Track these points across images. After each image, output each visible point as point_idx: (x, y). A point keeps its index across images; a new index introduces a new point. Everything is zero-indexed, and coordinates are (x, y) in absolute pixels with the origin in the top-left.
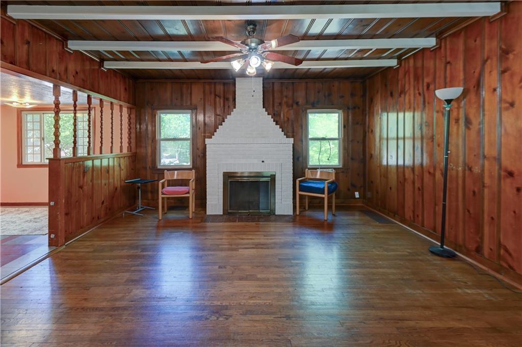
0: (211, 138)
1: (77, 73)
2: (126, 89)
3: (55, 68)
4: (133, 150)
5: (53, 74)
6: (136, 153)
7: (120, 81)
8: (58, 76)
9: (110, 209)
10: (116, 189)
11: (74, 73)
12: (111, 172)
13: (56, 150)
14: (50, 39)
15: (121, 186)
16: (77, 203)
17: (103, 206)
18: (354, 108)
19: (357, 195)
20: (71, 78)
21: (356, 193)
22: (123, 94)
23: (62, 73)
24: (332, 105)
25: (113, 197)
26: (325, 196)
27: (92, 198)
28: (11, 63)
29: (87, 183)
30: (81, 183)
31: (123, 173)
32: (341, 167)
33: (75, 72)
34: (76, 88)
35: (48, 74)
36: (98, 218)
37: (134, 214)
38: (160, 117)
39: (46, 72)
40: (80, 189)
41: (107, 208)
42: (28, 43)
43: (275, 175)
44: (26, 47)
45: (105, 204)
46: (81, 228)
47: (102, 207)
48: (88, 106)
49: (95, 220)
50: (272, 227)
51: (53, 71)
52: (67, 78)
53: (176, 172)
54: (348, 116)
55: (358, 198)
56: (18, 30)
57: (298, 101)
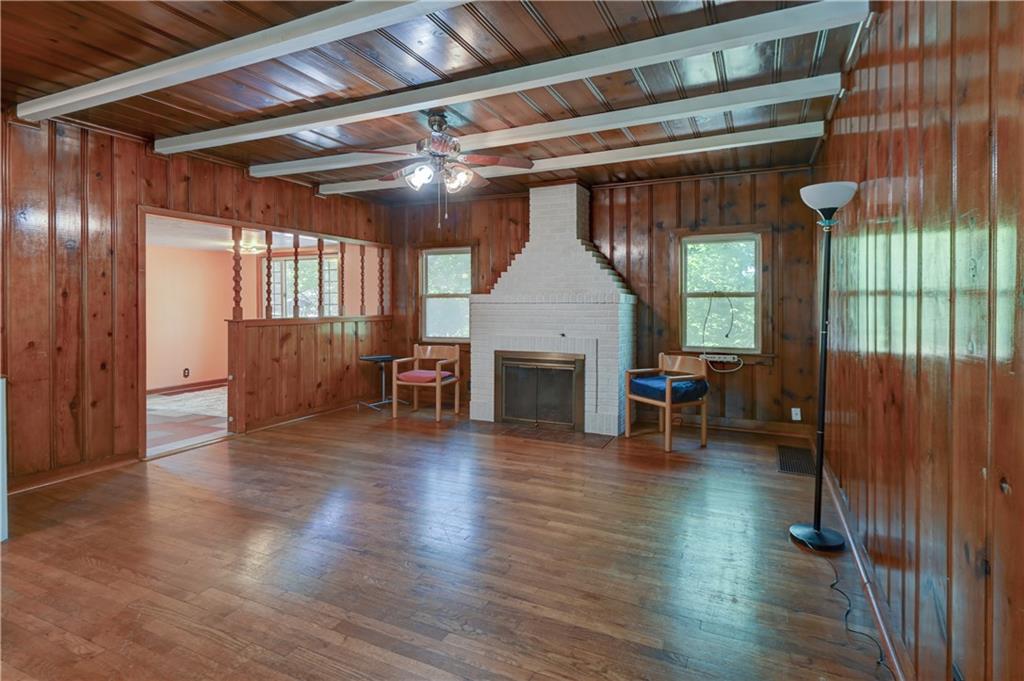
0: (489, 293)
1: (268, 207)
2: (369, 221)
3: (229, 206)
4: (386, 312)
5: (227, 213)
6: (392, 316)
7: (356, 210)
8: (236, 215)
9: (334, 396)
10: (348, 368)
11: (263, 207)
12: (336, 343)
13: (238, 310)
14: (221, 170)
15: (358, 365)
16: (269, 381)
17: (319, 390)
18: (792, 228)
19: (796, 414)
20: (258, 215)
21: (793, 409)
22: (362, 227)
23: (242, 211)
24: (738, 224)
25: (341, 380)
26: (666, 404)
27: (297, 375)
28: (162, 207)
29: (287, 354)
30: (277, 355)
31: (364, 347)
32: (759, 352)
33: (265, 206)
34: (268, 227)
35: (218, 213)
36: (309, 405)
37: (370, 408)
38: (426, 259)
39: (215, 212)
40: (275, 363)
41: (328, 393)
42: (187, 179)
43: (584, 361)
44: (183, 185)
45: (323, 387)
46: (275, 415)
47: (317, 391)
48: (294, 250)
49: (302, 407)
50: (578, 455)
51: (227, 209)
52: (251, 215)
53: (429, 347)
54: (774, 247)
55: (796, 422)
56: (172, 167)
57: (660, 220)
